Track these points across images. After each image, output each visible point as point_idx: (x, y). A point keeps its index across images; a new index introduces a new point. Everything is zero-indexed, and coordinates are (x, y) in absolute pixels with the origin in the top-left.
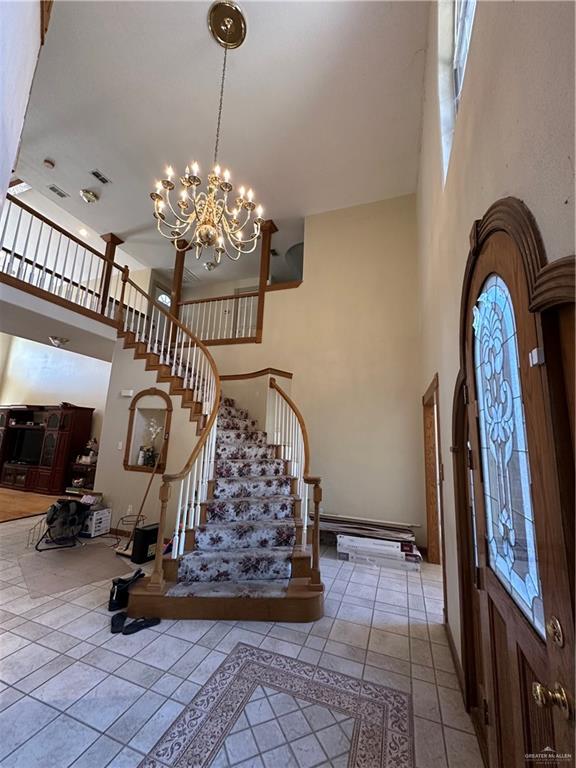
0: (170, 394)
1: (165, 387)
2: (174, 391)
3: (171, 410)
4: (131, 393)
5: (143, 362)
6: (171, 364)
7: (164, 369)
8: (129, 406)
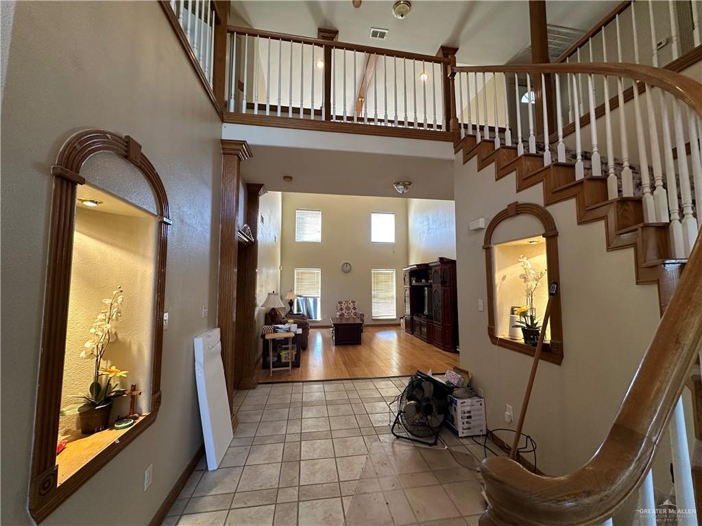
0: (547, 205)
1: (535, 194)
2: (554, 196)
3: (556, 235)
4: (483, 223)
5: (491, 169)
6: (540, 148)
7: (527, 164)
8: (482, 243)
